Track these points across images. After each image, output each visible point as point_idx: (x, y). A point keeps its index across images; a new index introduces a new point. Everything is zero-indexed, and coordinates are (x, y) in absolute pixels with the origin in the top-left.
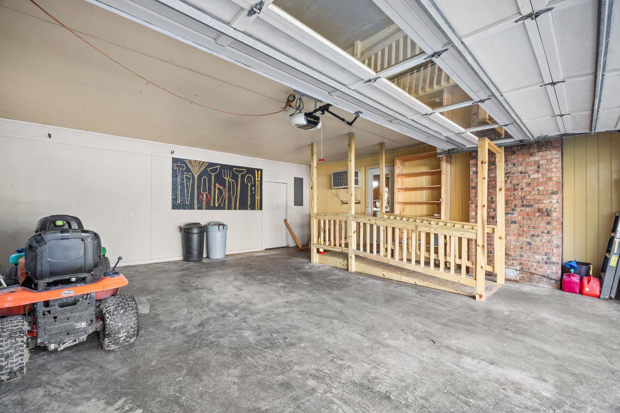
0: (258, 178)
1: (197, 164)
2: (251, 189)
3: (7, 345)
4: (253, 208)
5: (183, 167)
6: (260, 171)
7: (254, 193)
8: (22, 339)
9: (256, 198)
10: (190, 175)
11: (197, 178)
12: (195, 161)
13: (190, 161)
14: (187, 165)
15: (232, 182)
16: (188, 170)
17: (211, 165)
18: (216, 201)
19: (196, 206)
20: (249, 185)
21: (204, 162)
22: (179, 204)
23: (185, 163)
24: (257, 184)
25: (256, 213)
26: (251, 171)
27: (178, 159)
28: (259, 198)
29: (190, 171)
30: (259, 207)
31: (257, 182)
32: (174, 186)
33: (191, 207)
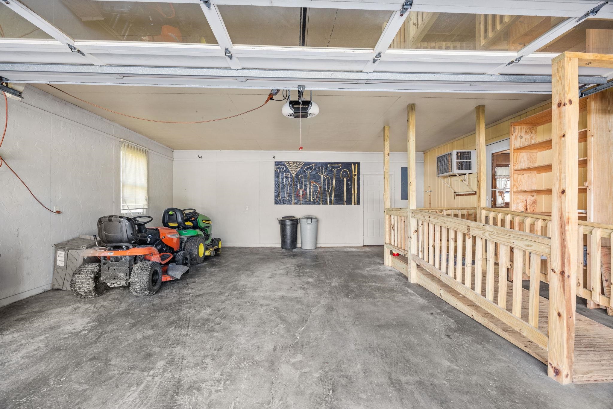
0: (355, 172)
1: (294, 164)
2: (347, 184)
3: (84, 276)
4: (349, 202)
5: (283, 169)
6: (357, 165)
7: (350, 187)
8: (90, 275)
9: (353, 192)
10: (289, 175)
11: (295, 176)
12: (293, 162)
13: (289, 163)
14: (286, 167)
15: (327, 177)
16: (287, 171)
17: (306, 164)
18: (312, 196)
19: (294, 202)
20: (345, 179)
21: (300, 162)
22: (280, 200)
23: (284, 165)
24: (353, 179)
25: (353, 207)
26: (348, 166)
27: (279, 162)
28: (356, 192)
29: (288, 171)
30: (356, 201)
31: (353, 176)
32: (276, 185)
33: (290, 202)
